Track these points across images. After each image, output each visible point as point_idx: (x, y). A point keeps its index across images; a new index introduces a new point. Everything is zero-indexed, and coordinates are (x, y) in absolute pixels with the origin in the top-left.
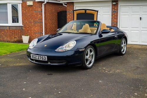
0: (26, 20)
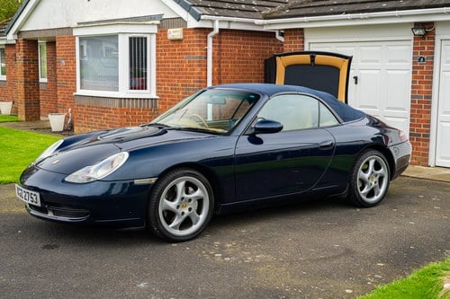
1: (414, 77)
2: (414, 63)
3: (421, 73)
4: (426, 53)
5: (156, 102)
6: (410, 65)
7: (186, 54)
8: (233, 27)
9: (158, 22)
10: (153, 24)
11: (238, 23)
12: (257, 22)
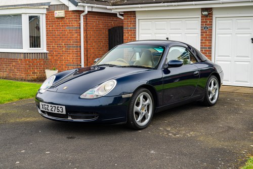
0: (52, 42)
1: (202, 38)
2: (201, 30)
3: (206, 35)
4: (208, 25)
5: (47, 55)
6: (199, 31)
7: (67, 26)
8: (94, 10)
9: (47, 7)
10: (44, 8)
11: (98, 8)
12: (108, 7)
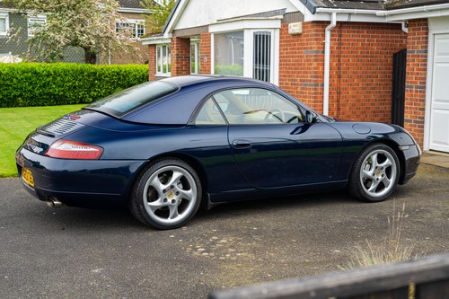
0: (286, 76)
7: (305, 48)
8: (353, 19)
9: (281, 17)
10: (276, 19)
11: (359, 15)
12: (379, 12)
